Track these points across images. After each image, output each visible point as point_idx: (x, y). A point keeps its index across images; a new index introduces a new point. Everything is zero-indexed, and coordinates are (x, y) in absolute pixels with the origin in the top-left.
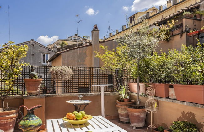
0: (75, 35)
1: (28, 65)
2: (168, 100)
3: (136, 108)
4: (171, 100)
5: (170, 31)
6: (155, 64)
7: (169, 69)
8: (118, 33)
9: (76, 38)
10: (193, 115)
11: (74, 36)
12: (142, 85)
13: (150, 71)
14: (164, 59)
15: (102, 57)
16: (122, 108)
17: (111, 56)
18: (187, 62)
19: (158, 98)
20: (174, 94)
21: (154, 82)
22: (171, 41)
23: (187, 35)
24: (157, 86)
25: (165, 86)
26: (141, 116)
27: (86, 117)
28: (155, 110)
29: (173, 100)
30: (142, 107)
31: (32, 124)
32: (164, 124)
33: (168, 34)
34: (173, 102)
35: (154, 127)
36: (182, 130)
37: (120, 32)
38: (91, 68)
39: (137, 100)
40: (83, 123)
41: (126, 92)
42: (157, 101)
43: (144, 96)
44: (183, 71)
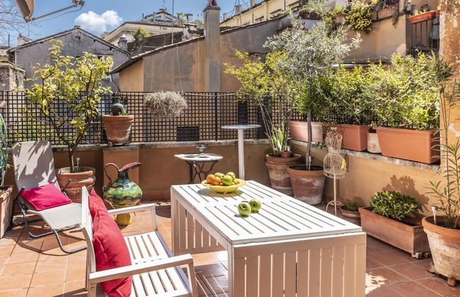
0: (159, 11)
1: (108, 91)
2: (367, 154)
3: (304, 168)
4: (371, 155)
5: (372, 10)
6: (342, 87)
7: (368, 99)
8: (256, 6)
9: (163, 17)
10: (411, 182)
11: (159, 13)
12: (316, 127)
13: (333, 101)
14: (360, 78)
16: (277, 170)
18: (401, 91)
19: (348, 151)
20: (378, 146)
21: (339, 121)
22: (374, 31)
23: (407, 19)
24: (346, 130)
25: (361, 130)
26: (315, 184)
27: (237, 182)
28: (342, 173)
29: (376, 156)
30: (317, 167)
31: (128, 195)
32: (359, 198)
33: (367, 18)
34: (374, 159)
35: (340, 204)
36: (391, 207)
37: (260, 4)
38: (218, 95)
39: (307, 154)
41: (284, 139)
42: (346, 157)
43: (321, 148)
44: (393, 104)
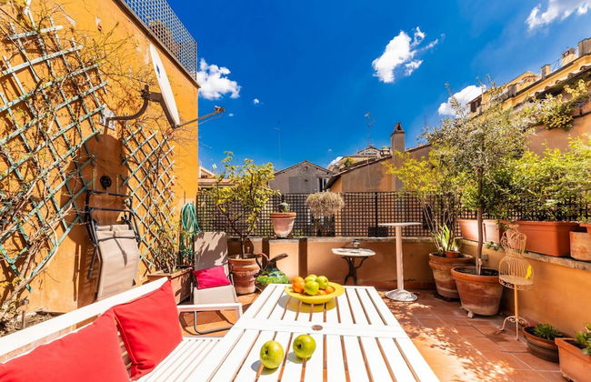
2: (570, 262)
3: (473, 272)
4: (578, 263)
5: (573, 105)
6: (527, 177)
7: (571, 185)
12: (491, 225)
13: (512, 193)
15: (398, 172)
16: (441, 270)
17: (417, 168)
19: (537, 256)
21: (525, 218)
22: (575, 128)
26: (487, 292)
27: (331, 290)
29: (586, 265)
30: (491, 272)
33: (566, 114)
34: (584, 269)
35: (524, 322)
38: (379, 194)
40: (323, 302)
41: (451, 238)
43: (496, 250)
